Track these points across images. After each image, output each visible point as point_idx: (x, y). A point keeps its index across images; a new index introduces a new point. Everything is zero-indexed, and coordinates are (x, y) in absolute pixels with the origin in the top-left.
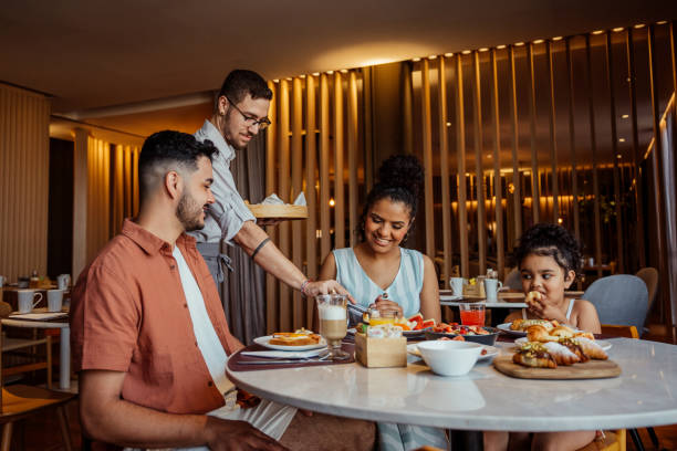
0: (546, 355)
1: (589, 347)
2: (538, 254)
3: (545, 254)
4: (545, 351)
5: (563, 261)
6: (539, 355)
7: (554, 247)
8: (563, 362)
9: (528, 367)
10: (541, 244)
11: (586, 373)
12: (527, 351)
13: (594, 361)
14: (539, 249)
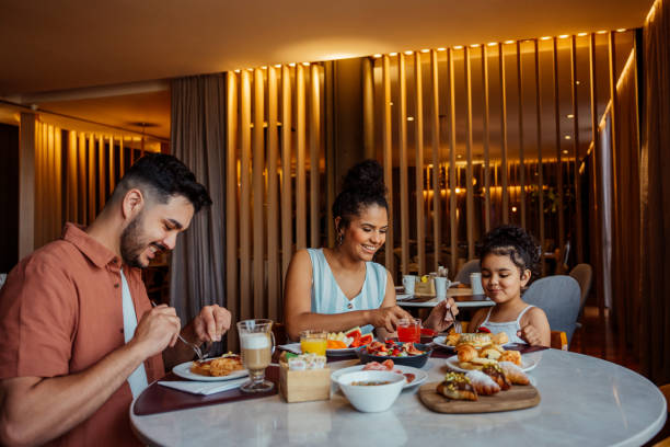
0: (467, 387)
1: (512, 372)
2: (496, 254)
3: (503, 254)
4: (467, 382)
5: (520, 261)
6: (461, 387)
7: (512, 248)
8: (485, 392)
9: (449, 399)
10: (500, 244)
11: (505, 405)
12: (450, 383)
13: (517, 387)
14: (498, 249)
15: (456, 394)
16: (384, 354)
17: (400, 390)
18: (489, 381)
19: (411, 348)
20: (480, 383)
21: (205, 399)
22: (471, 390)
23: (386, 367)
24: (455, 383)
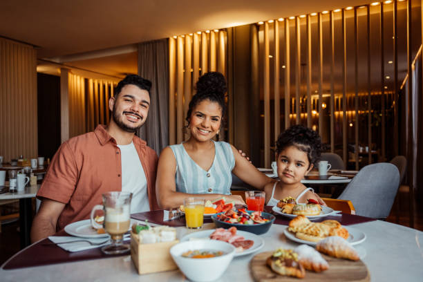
0: (294, 264)
1: (342, 248)
4: (293, 260)
6: (288, 263)
8: (312, 269)
9: (276, 274)
12: (277, 258)
13: (347, 262)
15: (283, 270)
16: (233, 221)
18: (318, 259)
19: (256, 217)
20: (308, 260)
21: (71, 255)
22: (298, 268)
23: (230, 233)
24: (283, 259)
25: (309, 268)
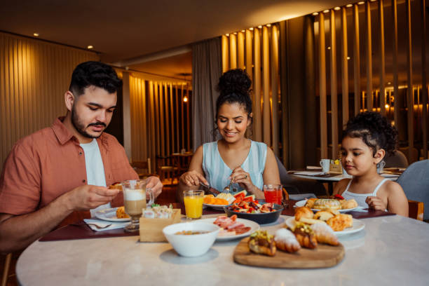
1: (323, 234)
2: (351, 137)
3: (356, 136)
5: (373, 142)
6: (261, 243)
7: (366, 131)
9: (252, 252)
12: (253, 238)
13: (326, 247)
14: (354, 132)
15: (256, 248)
17: (213, 241)
18: (292, 240)
19: (264, 207)
20: (282, 241)
22: (269, 246)
23: (231, 221)
24: (257, 239)
25: (283, 248)
